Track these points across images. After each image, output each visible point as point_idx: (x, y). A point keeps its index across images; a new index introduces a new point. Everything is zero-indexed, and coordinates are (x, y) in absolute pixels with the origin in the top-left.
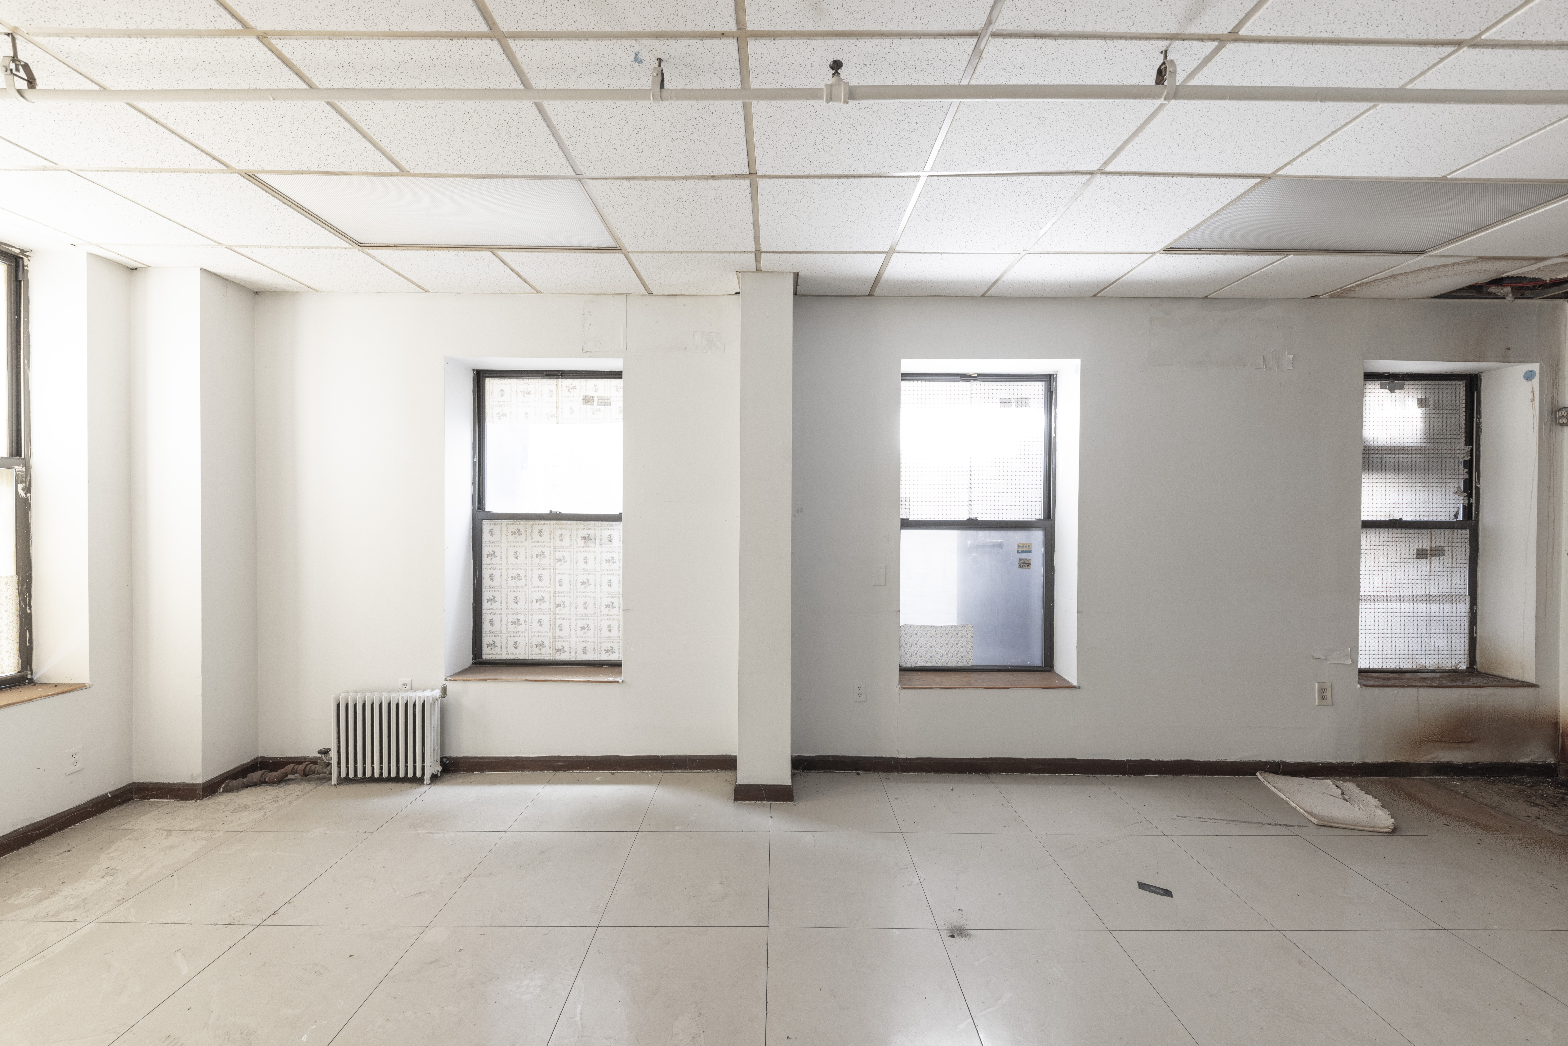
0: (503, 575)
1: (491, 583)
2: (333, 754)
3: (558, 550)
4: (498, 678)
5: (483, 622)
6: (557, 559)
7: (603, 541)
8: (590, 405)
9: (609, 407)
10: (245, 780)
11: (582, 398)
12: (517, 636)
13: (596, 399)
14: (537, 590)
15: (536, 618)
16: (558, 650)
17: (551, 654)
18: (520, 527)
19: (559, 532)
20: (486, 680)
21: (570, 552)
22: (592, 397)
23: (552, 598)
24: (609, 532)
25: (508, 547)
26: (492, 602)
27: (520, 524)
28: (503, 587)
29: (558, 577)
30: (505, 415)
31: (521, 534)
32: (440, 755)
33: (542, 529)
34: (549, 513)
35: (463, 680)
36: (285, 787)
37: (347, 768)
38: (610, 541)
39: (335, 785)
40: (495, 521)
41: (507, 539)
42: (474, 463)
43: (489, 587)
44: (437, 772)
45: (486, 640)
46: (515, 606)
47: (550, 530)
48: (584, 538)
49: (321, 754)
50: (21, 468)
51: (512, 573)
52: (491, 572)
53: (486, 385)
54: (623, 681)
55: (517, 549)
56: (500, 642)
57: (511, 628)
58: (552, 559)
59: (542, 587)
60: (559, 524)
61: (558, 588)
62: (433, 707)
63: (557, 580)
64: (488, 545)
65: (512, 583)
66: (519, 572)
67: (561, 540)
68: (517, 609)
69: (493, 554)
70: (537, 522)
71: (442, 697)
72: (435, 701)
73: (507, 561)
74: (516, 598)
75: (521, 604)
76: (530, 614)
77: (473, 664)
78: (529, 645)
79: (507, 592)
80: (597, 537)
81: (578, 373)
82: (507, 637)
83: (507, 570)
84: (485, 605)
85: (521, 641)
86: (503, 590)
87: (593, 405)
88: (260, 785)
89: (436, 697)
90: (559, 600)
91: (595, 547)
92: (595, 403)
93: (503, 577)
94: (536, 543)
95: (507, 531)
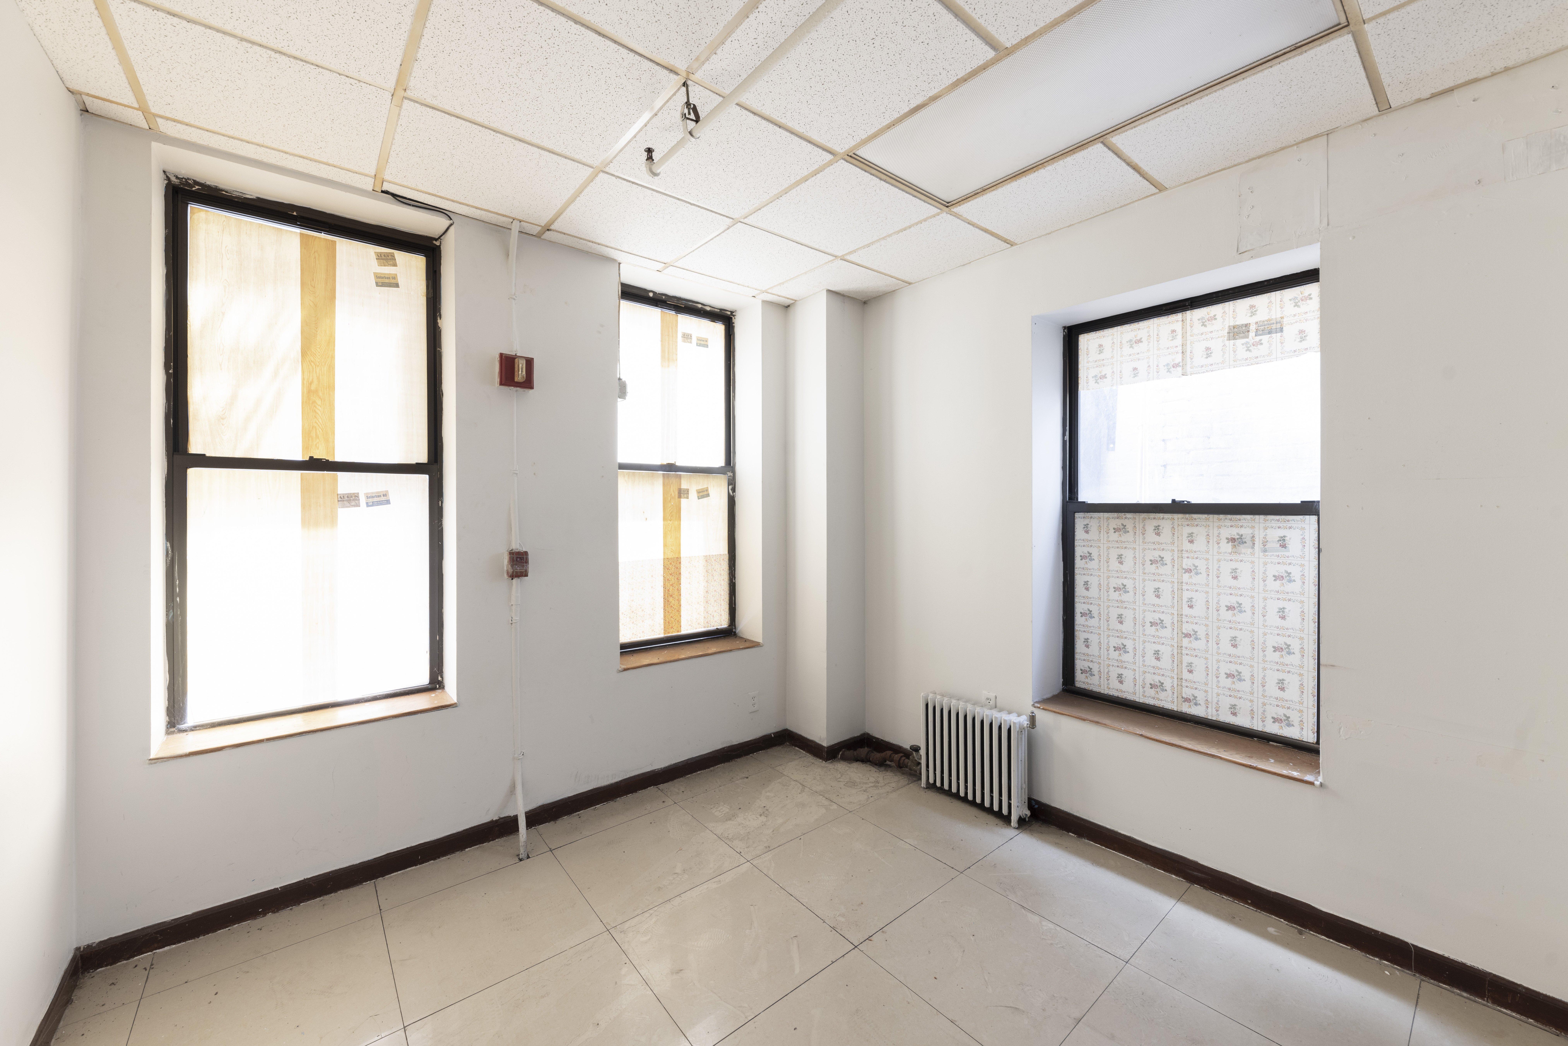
0: (1102, 583)
1: (1085, 593)
2: (923, 752)
3: (1186, 555)
4: (1100, 721)
5: (1075, 641)
6: (1183, 569)
7: (1268, 546)
8: (1243, 338)
9: (1279, 334)
10: (855, 753)
11: (1227, 330)
12: (1122, 667)
13: (1253, 328)
14: (1153, 609)
15: (1150, 648)
16: (1187, 700)
17: (1175, 703)
18: (1126, 522)
19: (1187, 530)
20: (1084, 720)
21: (1207, 559)
22: (1246, 325)
23: (1175, 622)
24: (1281, 533)
25: (1108, 548)
26: (1087, 618)
27: (1126, 518)
28: (1102, 600)
29: (1186, 595)
30: (1104, 377)
31: (1128, 532)
32: (1028, 795)
33: (1159, 526)
34: (1170, 502)
35: (1055, 712)
36: (884, 772)
37: (935, 774)
38: (1284, 546)
39: (924, 788)
40: (1091, 513)
41: (1108, 537)
42: (1064, 442)
43: (1084, 597)
44: (1025, 816)
45: (1080, 664)
46: (1119, 627)
47: (1173, 527)
48: (1233, 540)
49: (913, 750)
50: (730, 474)
51: (1114, 582)
52: (1086, 578)
53: (1080, 343)
54: (1321, 784)
55: (1122, 552)
56: (1098, 670)
57: (1114, 655)
58: (1176, 567)
59: (1159, 606)
60: (1187, 519)
61: (1186, 610)
62: (1020, 736)
63: (1185, 599)
64: (1083, 544)
65: (1115, 596)
66: (1125, 582)
67: (1191, 542)
68: (1121, 631)
69: (1088, 557)
70: (1152, 515)
71: (1029, 727)
72: (1021, 730)
73: (1108, 566)
74: (1120, 616)
75: (1128, 625)
76: (1141, 640)
77: (1064, 690)
78: (1139, 682)
79: (1108, 607)
80: (1257, 540)
81: (1220, 294)
82: (1109, 666)
83: (1108, 577)
84: (1079, 620)
85: (1128, 675)
86: (1102, 604)
87: (1247, 337)
88: (866, 762)
89: (1023, 725)
90: (1187, 628)
91: (1253, 554)
92: (1252, 334)
93: (1102, 586)
94: (1150, 544)
95: (1108, 527)
